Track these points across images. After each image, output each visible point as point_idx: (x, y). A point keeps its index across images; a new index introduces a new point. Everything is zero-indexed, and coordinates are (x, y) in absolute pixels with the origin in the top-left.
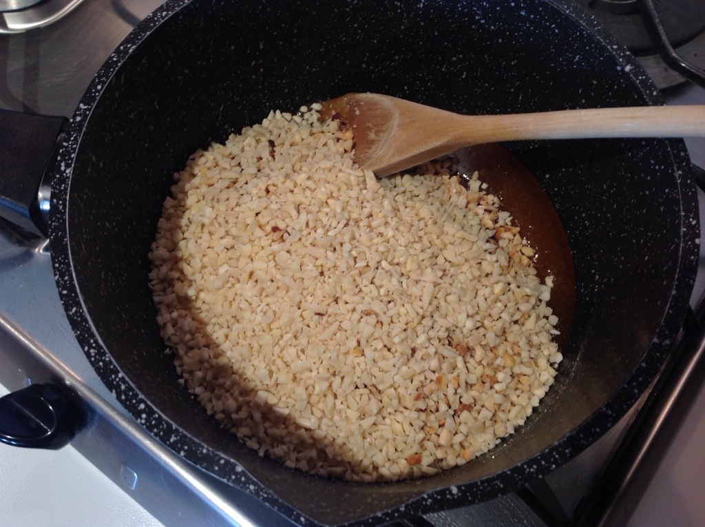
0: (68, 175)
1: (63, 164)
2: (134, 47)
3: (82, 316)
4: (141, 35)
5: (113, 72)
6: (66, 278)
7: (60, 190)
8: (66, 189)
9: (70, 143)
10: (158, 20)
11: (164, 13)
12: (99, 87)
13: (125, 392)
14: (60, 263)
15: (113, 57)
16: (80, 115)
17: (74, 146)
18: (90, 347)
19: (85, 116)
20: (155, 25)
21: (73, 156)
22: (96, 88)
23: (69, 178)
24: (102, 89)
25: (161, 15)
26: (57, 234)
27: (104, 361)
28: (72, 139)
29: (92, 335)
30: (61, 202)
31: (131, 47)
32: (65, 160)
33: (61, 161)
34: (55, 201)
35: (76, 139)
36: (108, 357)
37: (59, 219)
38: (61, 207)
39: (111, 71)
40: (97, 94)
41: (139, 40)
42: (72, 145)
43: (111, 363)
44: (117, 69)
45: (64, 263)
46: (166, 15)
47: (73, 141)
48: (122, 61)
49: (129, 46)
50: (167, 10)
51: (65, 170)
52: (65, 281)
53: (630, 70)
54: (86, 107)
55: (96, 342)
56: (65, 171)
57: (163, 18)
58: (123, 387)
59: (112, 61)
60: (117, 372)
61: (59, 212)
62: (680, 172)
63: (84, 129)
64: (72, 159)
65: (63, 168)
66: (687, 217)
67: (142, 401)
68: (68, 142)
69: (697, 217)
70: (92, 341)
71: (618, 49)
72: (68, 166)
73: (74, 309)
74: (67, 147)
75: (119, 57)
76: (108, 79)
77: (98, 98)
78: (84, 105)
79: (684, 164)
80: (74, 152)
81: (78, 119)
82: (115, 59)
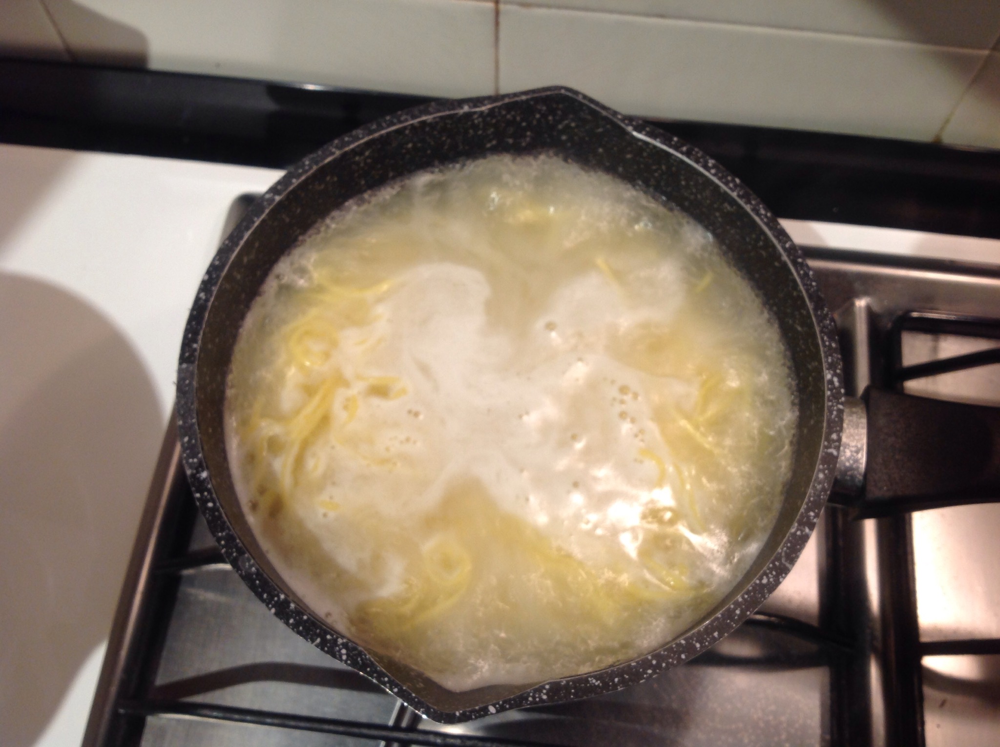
0: (827, 371)
1: (837, 384)
2: (793, 530)
3: (780, 241)
4: (788, 548)
5: (810, 497)
6: (802, 272)
7: (831, 355)
8: (827, 357)
9: (835, 408)
10: (771, 570)
11: (765, 581)
12: (821, 476)
15: (815, 517)
16: (834, 441)
17: (830, 404)
18: (766, 216)
19: (828, 439)
20: (773, 563)
21: (829, 393)
22: (825, 474)
23: (828, 369)
24: (818, 474)
25: (767, 577)
26: (822, 312)
27: (751, 204)
28: (835, 413)
29: (767, 224)
30: (827, 343)
31: (796, 532)
32: (835, 388)
33: (840, 387)
34: (834, 345)
35: (831, 412)
36: (748, 208)
38: (825, 338)
39: (813, 497)
41: (788, 541)
42: (832, 406)
43: (746, 203)
44: (806, 500)
45: (807, 285)
46: (761, 579)
47: (834, 410)
48: (802, 510)
49: (799, 533)
50: (762, 586)
52: (802, 269)
53: (203, 471)
54: (830, 450)
55: (762, 220)
56: (833, 376)
57: (765, 574)
58: (731, 185)
59: (814, 511)
60: (739, 196)
61: (825, 333)
62: (195, 346)
63: (825, 424)
64: (831, 390)
65: (835, 380)
66: (207, 300)
67: (714, 175)
69: (197, 299)
70: (765, 220)
71: (207, 501)
72: (831, 382)
73: (787, 245)
74: (838, 403)
75: (808, 517)
76: (814, 486)
77: (819, 462)
78: (831, 454)
79: (187, 354)
80: (829, 397)
81: (834, 436)
82: (812, 514)
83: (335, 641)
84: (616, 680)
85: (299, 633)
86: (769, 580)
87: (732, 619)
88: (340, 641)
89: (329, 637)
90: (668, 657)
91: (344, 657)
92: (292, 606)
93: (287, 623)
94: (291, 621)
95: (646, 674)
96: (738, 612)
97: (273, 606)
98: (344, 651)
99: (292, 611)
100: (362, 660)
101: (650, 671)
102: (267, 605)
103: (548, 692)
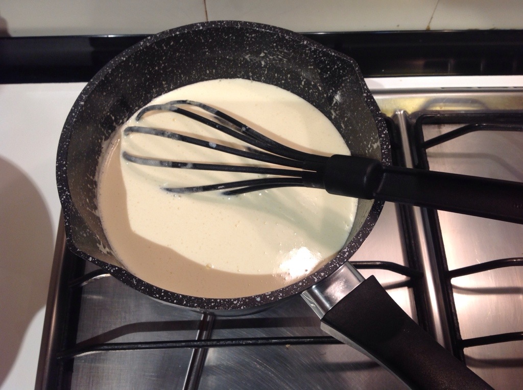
1: (346, 256)
11: (235, 302)
12: (300, 284)
13: (385, 144)
14: (377, 211)
15: (281, 296)
17: (334, 261)
25: (238, 302)
28: (333, 266)
31: (268, 295)
32: (343, 257)
34: (361, 240)
37: (365, 230)
39: (289, 289)
40: (304, 281)
49: (268, 297)
50: (232, 303)
51: (347, 252)
54: (314, 278)
59: (283, 295)
61: (363, 233)
64: (341, 256)
65: (347, 253)
68: (336, 266)
81: (322, 274)
82: (281, 294)
83: (65, 191)
84: (143, 288)
85: (57, 179)
86: (237, 304)
87: (207, 305)
88: (67, 193)
89: (65, 188)
90: (170, 297)
91: (63, 199)
92: (65, 168)
93: (57, 173)
94: (59, 173)
95: (156, 295)
96: (213, 304)
97: (59, 164)
98: (64, 197)
99: (62, 170)
100: (67, 205)
101: (157, 296)
102: (57, 162)
103: (116, 269)
